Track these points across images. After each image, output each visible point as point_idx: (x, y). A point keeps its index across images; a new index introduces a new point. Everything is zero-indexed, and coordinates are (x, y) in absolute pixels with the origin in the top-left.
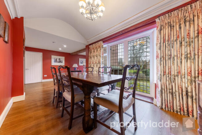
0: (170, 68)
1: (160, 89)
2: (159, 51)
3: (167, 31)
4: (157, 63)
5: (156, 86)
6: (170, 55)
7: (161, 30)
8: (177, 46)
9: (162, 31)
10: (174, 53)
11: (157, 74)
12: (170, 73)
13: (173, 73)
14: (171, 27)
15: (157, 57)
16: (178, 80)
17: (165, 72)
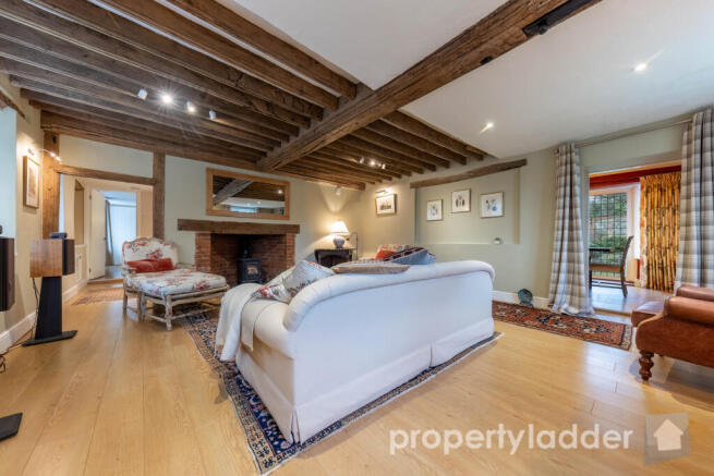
0: (660, 240)
1: (645, 265)
2: (645, 219)
3: (656, 195)
4: (642, 233)
5: (639, 262)
6: (661, 224)
7: (647, 192)
8: (669, 213)
9: (649, 195)
10: (665, 222)
11: (641, 247)
12: (660, 245)
13: (663, 245)
14: (662, 191)
15: (642, 225)
16: (670, 253)
17: (652, 245)
